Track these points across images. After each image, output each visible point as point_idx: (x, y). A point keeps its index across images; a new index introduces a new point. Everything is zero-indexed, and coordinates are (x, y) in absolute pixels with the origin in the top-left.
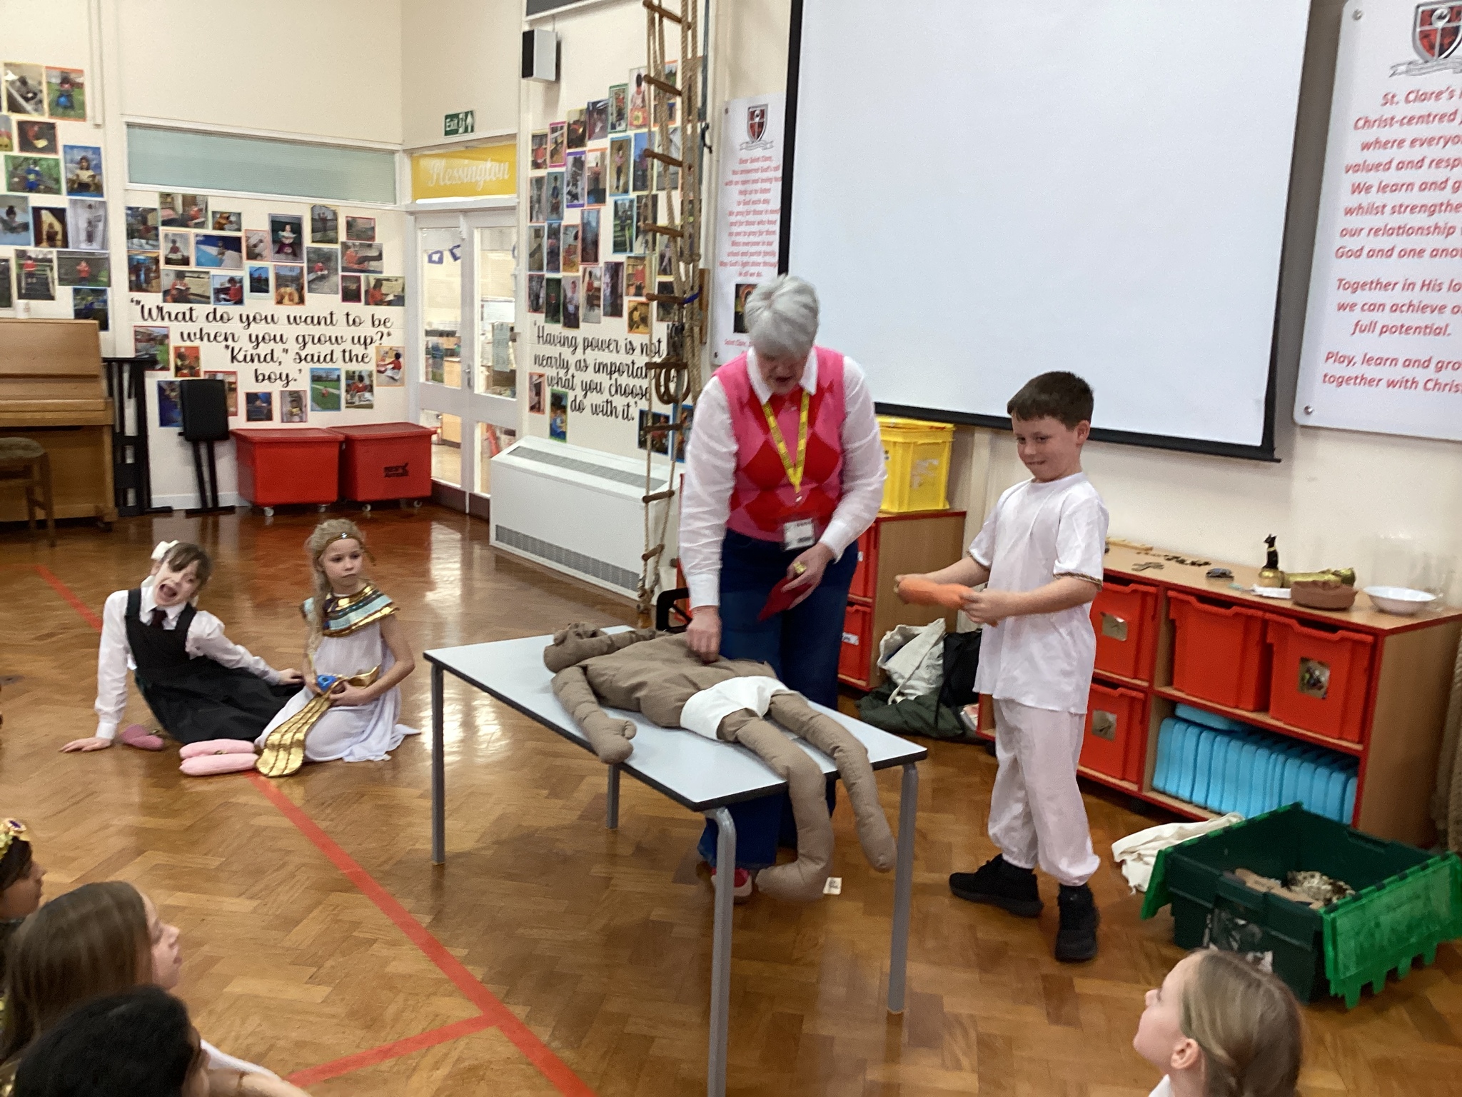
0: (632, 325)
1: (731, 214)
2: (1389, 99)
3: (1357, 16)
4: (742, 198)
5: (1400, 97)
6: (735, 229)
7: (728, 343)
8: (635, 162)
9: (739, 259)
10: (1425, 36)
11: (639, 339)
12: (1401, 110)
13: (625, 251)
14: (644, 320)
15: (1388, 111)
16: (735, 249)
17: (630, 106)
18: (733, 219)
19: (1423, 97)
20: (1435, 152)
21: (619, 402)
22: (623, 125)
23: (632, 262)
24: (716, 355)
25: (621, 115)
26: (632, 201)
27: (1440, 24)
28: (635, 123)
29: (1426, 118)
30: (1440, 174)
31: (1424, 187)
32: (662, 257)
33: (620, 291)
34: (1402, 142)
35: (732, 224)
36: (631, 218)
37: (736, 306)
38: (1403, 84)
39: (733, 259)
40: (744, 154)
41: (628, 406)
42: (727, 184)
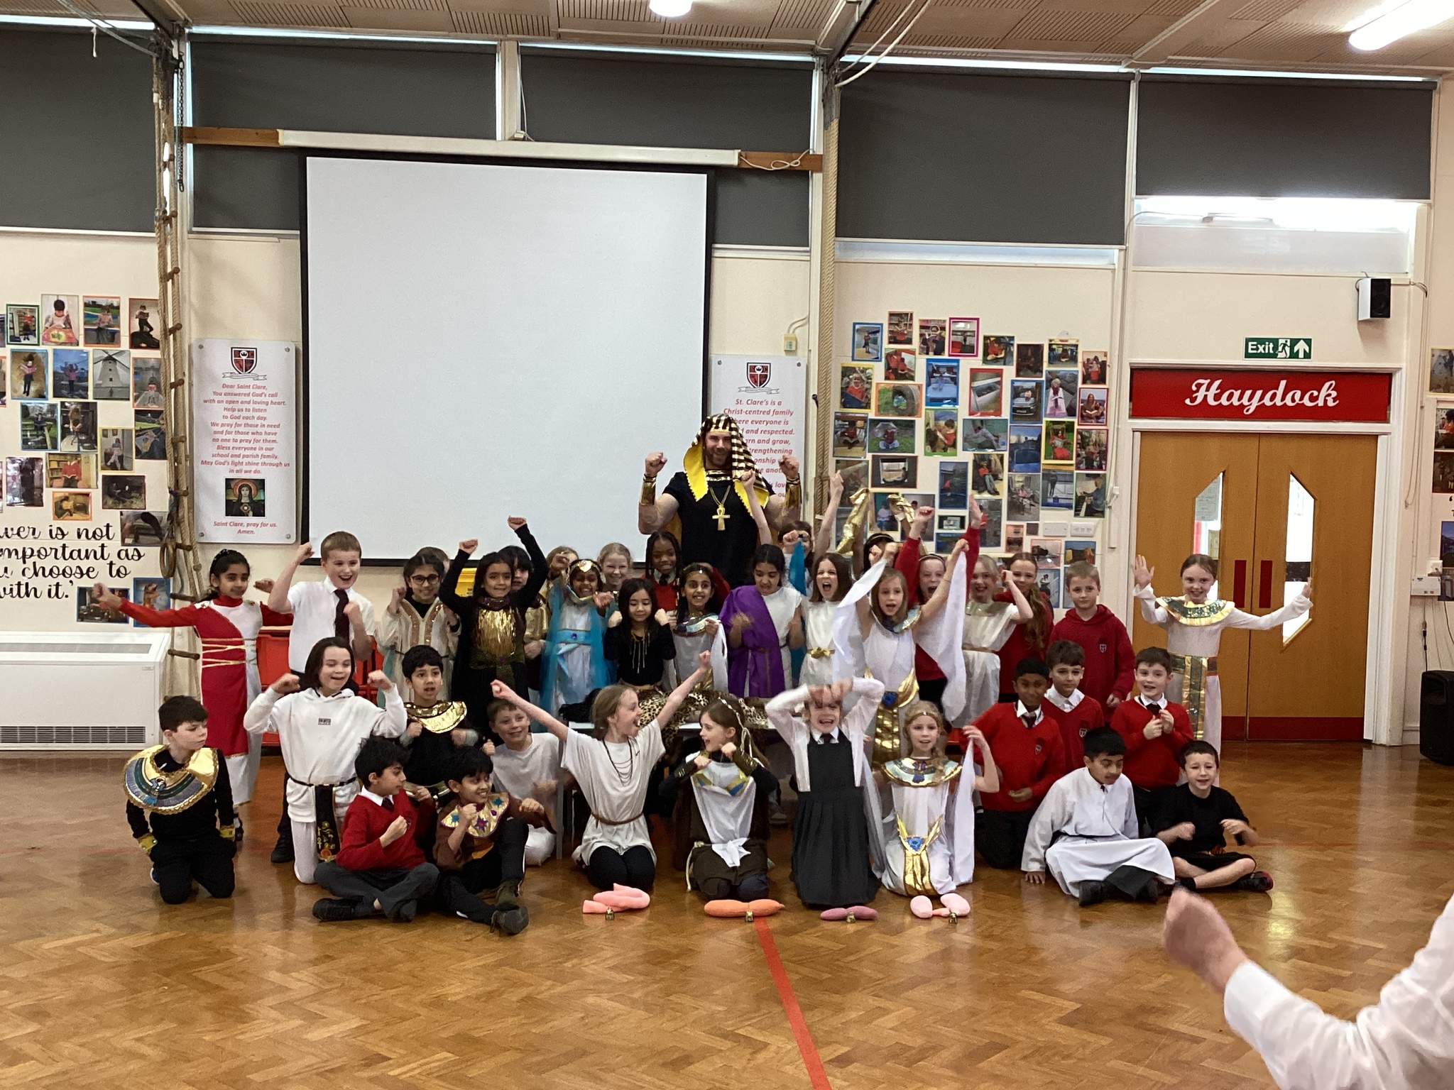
0: (59, 512)
1: (213, 424)
2: (739, 402)
3: (719, 363)
4: (229, 414)
5: (744, 402)
6: (219, 437)
7: (216, 524)
8: (55, 374)
9: (230, 459)
10: (752, 376)
11: (71, 525)
12: (745, 407)
13: (46, 448)
14: (83, 509)
15: (739, 407)
16: (221, 452)
17: (43, 325)
18: (216, 428)
19: (755, 403)
20: (762, 427)
21: (42, 584)
22: (33, 340)
23: (57, 458)
24: (202, 535)
25: (28, 330)
26: (53, 407)
27: (759, 373)
28: (56, 340)
29: (758, 412)
30: (766, 437)
31: (759, 442)
32: (107, 456)
33: (37, 483)
34: (747, 422)
35: (215, 432)
36: (55, 421)
37: (227, 495)
38: (745, 396)
39: (222, 460)
40: (228, 381)
41: (57, 585)
42: (205, 401)
